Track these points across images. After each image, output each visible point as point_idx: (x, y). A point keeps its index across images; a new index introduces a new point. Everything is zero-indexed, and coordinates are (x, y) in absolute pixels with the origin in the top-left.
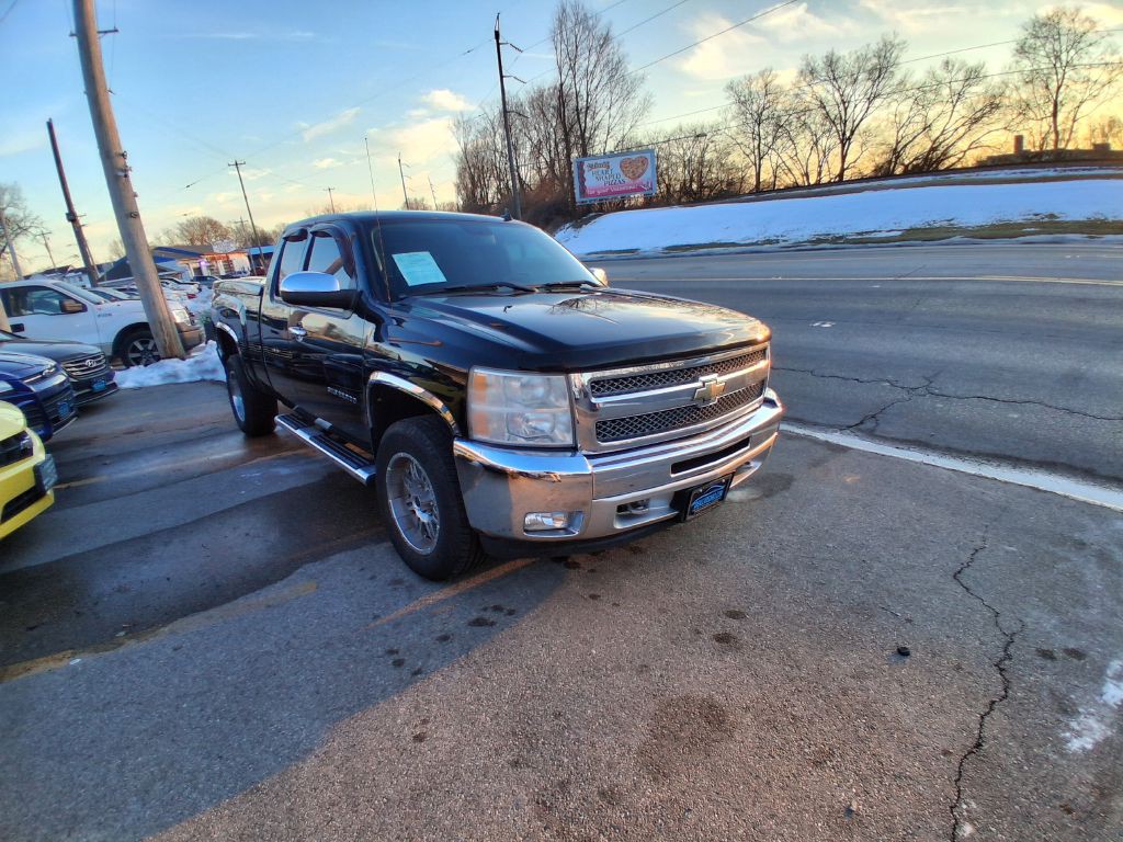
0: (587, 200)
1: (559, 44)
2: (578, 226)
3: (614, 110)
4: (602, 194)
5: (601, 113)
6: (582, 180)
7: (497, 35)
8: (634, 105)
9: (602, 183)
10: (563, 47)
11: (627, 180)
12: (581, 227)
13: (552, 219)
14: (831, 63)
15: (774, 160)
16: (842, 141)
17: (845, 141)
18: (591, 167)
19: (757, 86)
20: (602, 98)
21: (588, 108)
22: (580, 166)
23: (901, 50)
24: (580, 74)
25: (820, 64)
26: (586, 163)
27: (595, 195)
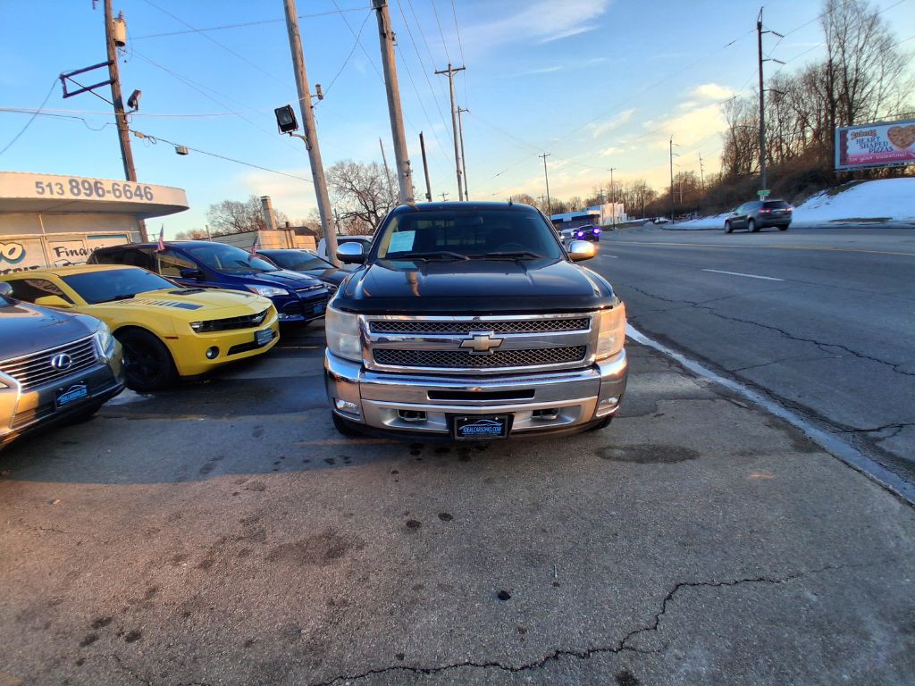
0: (849, 168)
1: (829, 26)
2: (832, 193)
3: (884, 83)
4: (865, 162)
5: (872, 84)
6: (844, 148)
7: (759, 26)
9: (866, 151)
10: (833, 28)
11: (895, 148)
12: (836, 193)
13: (806, 186)
18: (855, 135)
20: (872, 71)
21: (857, 81)
22: (844, 135)
24: (849, 51)
26: (850, 132)
27: (858, 162)
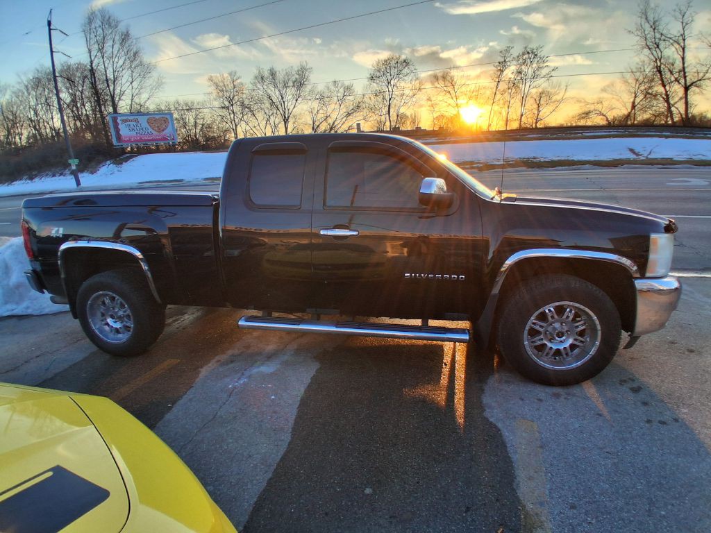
0: (122, 145)
4: (135, 141)
6: (117, 131)
7: (49, 23)
8: (149, 82)
9: (134, 133)
11: (154, 132)
14: (273, 74)
15: (244, 128)
16: (284, 120)
17: (286, 120)
18: (124, 121)
19: (228, 81)
21: (115, 79)
22: (115, 120)
23: (310, 72)
25: (266, 74)
26: (118, 118)
27: (130, 140)
